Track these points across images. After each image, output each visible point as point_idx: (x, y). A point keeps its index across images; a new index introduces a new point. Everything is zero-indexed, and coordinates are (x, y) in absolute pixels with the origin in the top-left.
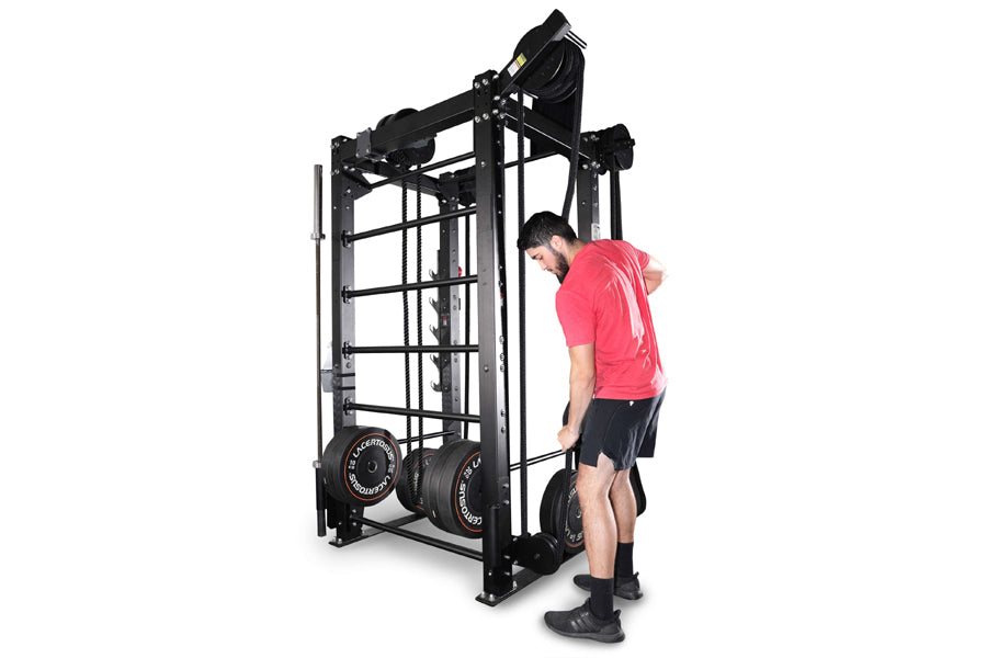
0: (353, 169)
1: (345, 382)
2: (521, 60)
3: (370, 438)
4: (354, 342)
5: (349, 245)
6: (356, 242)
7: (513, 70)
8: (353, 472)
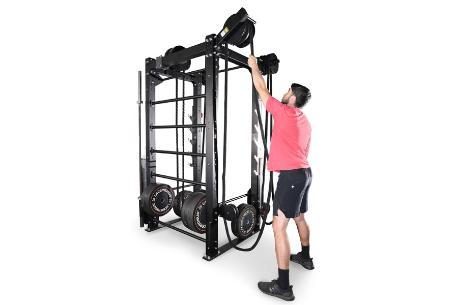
0: (155, 73)
1: (151, 164)
2: (226, 30)
3: (162, 188)
4: (155, 148)
5: (153, 106)
6: (156, 105)
7: (223, 34)
8: (154, 202)
